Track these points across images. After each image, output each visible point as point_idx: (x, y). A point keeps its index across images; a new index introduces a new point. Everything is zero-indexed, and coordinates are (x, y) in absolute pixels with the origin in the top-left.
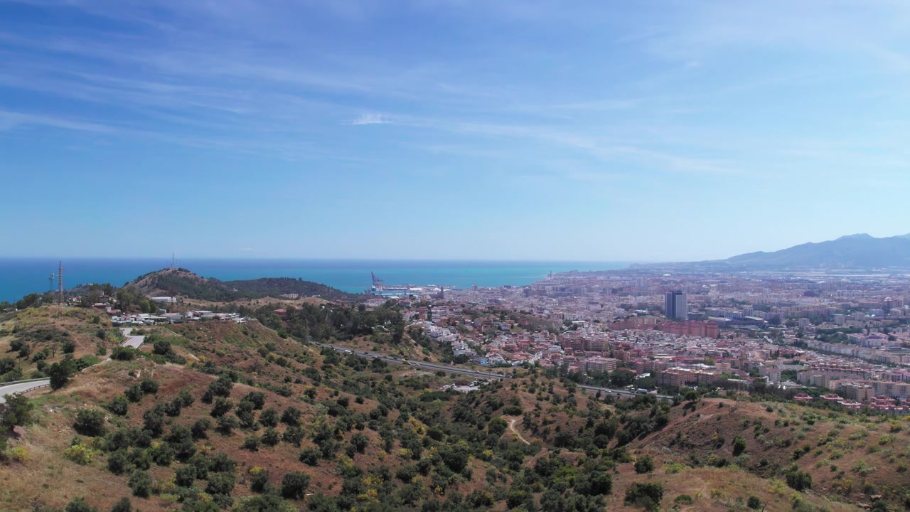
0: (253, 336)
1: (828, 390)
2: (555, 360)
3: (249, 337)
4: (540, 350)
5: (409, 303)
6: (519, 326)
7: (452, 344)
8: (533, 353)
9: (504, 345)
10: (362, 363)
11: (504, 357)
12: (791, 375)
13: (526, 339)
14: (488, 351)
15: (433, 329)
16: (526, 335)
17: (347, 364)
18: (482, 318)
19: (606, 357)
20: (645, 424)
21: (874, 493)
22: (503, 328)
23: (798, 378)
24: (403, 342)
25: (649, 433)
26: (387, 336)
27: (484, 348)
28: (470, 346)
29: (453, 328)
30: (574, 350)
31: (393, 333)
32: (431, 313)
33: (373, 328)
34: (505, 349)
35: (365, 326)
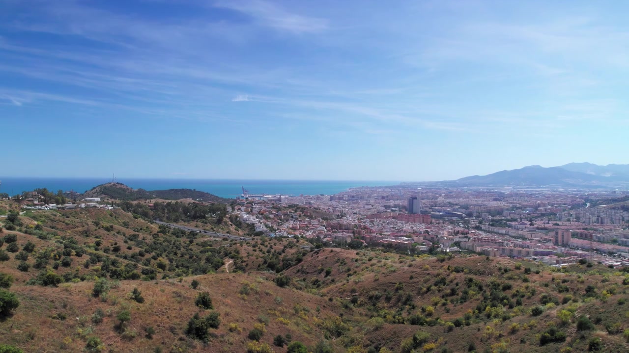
0: (115, 217)
1: (474, 252)
2: (319, 235)
3: (113, 218)
4: (312, 229)
5: (244, 203)
6: (304, 215)
7: (255, 225)
8: (307, 231)
9: (291, 226)
10: (182, 233)
11: (287, 232)
12: (457, 244)
13: (306, 223)
14: (278, 229)
15: (245, 216)
16: (307, 221)
17: (172, 234)
18: (283, 211)
19: (351, 233)
20: (290, 262)
21: (355, 293)
22: (294, 217)
23: (461, 245)
24: (223, 224)
25: (292, 266)
26: (213, 220)
27: (275, 227)
28: (266, 226)
29: (261, 216)
30: (332, 229)
31: (218, 218)
32: (253, 208)
33: (207, 215)
34: (291, 229)
35: (202, 214)
